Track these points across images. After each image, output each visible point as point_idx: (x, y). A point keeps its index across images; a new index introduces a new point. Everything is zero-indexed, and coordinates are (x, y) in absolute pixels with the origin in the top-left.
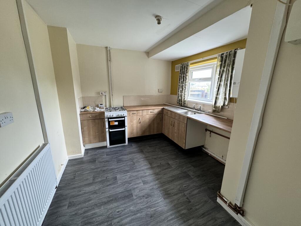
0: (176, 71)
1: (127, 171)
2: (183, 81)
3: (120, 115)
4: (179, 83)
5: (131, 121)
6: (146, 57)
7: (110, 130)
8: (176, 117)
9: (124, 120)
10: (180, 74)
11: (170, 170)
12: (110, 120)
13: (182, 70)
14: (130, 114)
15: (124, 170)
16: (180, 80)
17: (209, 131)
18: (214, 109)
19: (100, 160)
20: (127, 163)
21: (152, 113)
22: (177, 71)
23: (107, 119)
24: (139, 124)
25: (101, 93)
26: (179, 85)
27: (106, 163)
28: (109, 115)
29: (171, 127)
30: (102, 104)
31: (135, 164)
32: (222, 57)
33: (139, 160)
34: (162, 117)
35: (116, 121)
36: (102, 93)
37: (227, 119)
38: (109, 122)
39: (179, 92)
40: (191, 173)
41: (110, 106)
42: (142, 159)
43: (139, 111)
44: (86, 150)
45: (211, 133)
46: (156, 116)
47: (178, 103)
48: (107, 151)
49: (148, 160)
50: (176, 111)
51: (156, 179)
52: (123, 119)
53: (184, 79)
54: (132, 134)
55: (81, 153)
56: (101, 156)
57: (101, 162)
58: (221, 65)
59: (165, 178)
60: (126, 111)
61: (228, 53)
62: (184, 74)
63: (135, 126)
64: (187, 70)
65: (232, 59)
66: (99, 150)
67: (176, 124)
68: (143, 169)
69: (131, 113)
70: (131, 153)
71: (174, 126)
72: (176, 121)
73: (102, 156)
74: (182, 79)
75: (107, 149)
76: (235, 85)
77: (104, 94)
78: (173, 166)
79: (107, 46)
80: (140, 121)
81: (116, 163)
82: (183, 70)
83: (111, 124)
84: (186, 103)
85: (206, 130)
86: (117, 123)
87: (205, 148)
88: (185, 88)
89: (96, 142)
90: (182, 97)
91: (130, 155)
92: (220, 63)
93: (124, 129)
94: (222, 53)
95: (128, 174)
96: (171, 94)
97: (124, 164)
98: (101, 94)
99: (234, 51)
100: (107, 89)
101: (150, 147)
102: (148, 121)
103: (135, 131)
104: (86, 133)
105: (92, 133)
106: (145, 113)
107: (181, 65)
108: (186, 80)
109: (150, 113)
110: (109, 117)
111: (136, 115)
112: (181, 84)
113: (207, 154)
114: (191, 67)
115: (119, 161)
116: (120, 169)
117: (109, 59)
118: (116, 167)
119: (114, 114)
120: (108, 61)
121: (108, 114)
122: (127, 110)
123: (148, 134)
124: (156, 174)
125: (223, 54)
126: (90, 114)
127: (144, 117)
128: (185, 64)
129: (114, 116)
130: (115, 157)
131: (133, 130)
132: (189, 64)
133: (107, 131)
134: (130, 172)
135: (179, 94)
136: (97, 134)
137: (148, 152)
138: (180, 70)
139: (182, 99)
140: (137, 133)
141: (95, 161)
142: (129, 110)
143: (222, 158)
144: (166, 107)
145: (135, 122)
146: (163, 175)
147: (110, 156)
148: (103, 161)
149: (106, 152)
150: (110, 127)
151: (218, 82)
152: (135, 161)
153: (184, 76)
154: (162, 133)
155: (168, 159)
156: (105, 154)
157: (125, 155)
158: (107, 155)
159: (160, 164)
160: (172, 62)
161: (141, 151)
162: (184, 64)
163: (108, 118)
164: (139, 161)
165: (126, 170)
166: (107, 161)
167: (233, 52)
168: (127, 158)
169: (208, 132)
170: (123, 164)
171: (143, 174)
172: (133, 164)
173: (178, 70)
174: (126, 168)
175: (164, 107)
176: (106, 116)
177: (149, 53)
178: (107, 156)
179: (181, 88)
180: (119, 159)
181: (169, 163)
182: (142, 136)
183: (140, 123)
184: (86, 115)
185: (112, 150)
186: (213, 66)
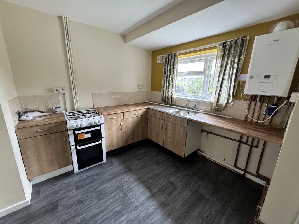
0: (158, 63)
1: (119, 214)
2: (170, 75)
3: (93, 123)
4: (165, 77)
5: (109, 129)
6: (122, 41)
7: (79, 148)
8: (170, 119)
9: (100, 130)
10: (165, 66)
11: (176, 192)
12: (77, 132)
13: (168, 61)
14: (107, 119)
15: (114, 213)
16: (165, 74)
17: (206, 131)
18: (217, 107)
19: (66, 202)
20: (114, 197)
21: (135, 116)
22: (160, 62)
23: (72, 132)
24: (120, 132)
25: (55, 89)
26: (164, 80)
27: (78, 207)
28: (75, 125)
29: (161, 131)
30: (59, 108)
31: (127, 196)
32: (224, 46)
33: (130, 185)
34: (148, 119)
35: (86, 133)
36: (57, 90)
37: (232, 118)
38: (76, 136)
39: (164, 88)
40: (203, 191)
41: (73, 109)
42: (135, 182)
43: (119, 114)
44: (34, 186)
45: (209, 134)
46: (140, 118)
47: (163, 100)
48: (76, 180)
49: (143, 182)
50: (167, 111)
51: (166, 214)
52: (99, 128)
53: (170, 72)
54: (111, 146)
55: (25, 199)
56: (66, 192)
57: (68, 207)
58: (223, 56)
59: (177, 210)
60: (102, 116)
61: (234, 41)
62: (170, 66)
63: (115, 135)
64: (174, 62)
65: (239, 49)
66: (61, 181)
67: (170, 128)
68: (142, 202)
69: (109, 118)
70: (115, 176)
71: (166, 130)
72: (170, 124)
73: (69, 191)
74: (167, 73)
75: (75, 176)
76: (252, 79)
77: (61, 91)
78: (178, 185)
79: (61, 15)
80: (121, 127)
81: (97, 201)
82: (170, 62)
83: (79, 138)
84: (174, 100)
85: (202, 131)
86: (88, 136)
87: (201, 151)
88: (173, 83)
89: (53, 170)
90: (168, 94)
91: (115, 181)
92: (222, 53)
93: (100, 142)
94: (224, 42)
95: (122, 218)
96: (151, 91)
97: (111, 200)
98: (55, 92)
99: (242, 39)
100: (65, 84)
101: (138, 160)
102: (131, 125)
103: (115, 141)
104: (33, 158)
105: (44, 157)
106: (127, 115)
107: (166, 55)
108: (173, 74)
109: (133, 116)
110: (75, 127)
111: (115, 119)
112: (167, 78)
113: (204, 158)
114: (179, 58)
115: (101, 196)
116: (106, 212)
117: (65, 37)
118: (99, 210)
119: (84, 122)
120: (65, 39)
121: (72, 124)
122: (104, 114)
123: (131, 143)
124: (163, 205)
125: (226, 43)
126: (39, 127)
127: (125, 121)
128: (172, 54)
129: (85, 125)
130: (92, 189)
131: (112, 140)
132: (178, 54)
133: (73, 150)
134: (124, 213)
135: (164, 90)
136: (54, 156)
137: (139, 169)
138: (164, 61)
139: (168, 96)
140: (118, 143)
141: (57, 206)
142: (106, 114)
143: (223, 161)
144: (152, 107)
145: (114, 129)
146: (172, 204)
147: (83, 189)
148: (72, 202)
149: (75, 183)
150: (78, 142)
151: (219, 76)
152: (125, 189)
153: (170, 69)
154: (148, 138)
155: (167, 174)
156: (72, 188)
157: (108, 181)
158: (77, 188)
159: (161, 186)
160: (152, 52)
161: (129, 170)
162: (170, 55)
163: (74, 130)
164: (131, 189)
165: (116, 212)
166: (80, 202)
167: (240, 40)
168: (112, 187)
169: (205, 134)
170: (109, 199)
171: (145, 211)
172: (124, 195)
173: (163, 62)
174: (116, 207)
175: (150, 107)
176: (69, 127)
177: (125, 37)
178: (76, 190)
179: (167, 84)
180: (99, 191)
181: (171, 181)
182: (125, 146)
183: (121, 130)
184: (29, 129)
185: (84, 177)
186: (206, 58)
